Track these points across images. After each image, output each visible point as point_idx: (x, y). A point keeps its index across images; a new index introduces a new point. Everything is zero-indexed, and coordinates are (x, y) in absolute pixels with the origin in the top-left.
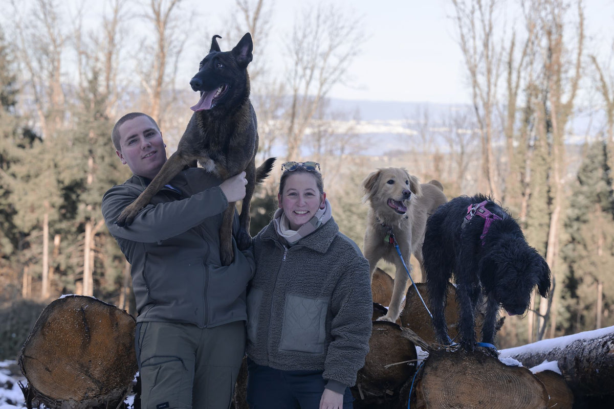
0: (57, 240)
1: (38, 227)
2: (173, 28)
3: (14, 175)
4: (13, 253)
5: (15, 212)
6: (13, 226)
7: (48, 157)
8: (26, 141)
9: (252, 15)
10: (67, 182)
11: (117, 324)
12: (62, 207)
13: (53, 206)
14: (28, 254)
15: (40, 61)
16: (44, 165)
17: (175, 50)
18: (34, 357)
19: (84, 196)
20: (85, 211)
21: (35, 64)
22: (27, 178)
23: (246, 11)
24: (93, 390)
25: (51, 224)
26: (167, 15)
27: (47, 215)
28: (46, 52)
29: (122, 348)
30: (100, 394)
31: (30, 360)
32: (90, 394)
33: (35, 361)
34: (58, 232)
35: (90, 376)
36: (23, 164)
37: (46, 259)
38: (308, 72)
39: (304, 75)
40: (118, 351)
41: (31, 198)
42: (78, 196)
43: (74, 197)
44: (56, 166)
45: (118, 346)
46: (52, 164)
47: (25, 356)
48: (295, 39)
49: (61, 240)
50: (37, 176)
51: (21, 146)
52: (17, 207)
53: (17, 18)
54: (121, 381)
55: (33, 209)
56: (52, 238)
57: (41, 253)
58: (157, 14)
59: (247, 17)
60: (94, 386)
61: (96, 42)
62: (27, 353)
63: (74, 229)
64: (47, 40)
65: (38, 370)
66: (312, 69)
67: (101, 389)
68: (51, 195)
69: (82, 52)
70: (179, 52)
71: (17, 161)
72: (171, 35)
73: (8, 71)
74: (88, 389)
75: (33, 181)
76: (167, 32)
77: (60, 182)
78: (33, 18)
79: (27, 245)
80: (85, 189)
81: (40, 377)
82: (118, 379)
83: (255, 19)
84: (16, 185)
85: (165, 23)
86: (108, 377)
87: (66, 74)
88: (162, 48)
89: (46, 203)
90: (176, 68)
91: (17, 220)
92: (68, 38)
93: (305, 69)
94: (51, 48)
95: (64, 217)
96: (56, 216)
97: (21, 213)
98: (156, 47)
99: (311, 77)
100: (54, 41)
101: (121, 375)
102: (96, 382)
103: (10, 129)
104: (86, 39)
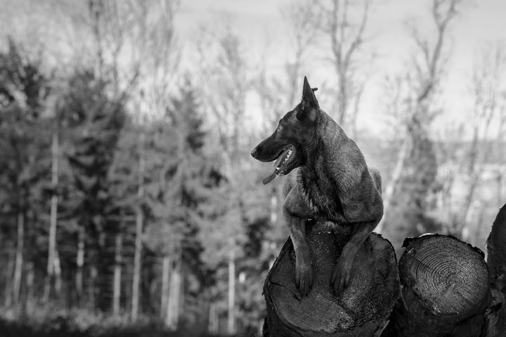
0: (242, 277)
1: (223, 264)
2: (353, 69)
3: (201, 214)
4: (201, 290)
5: (202, 250)
6: (200, 263)
7: (233, 196)
8: (213, 181)
9: (431, 54)
10: (252, 220)
11: (372, 249)
12: (247, 245)
13: (238, 243)
14: (214, 291)
15: (225, 106)
16: (230, 204)
17: (357, 91)
18: (281, 283)
19: (268, 234)
20: (270, 249)
21: (220, 109)
22: (214, 217)
23: (426, 51)
24: (347, 321)
25: (237, 261)
26: (348, 57)
27: (233, 252)
28: (231, 96)
29: (378, 275)
30: (354, 326)
31: (277, 286)
32: (344, 326)
33: (282, 288)
34: (243, 269)
35: (343, 306)
36: (210, 204)
37: (231, 295)
38: (488, 111)
39: (484, 115)
40: (373, 279)
41: (217, 236)
42: (262, 234)
43: (258, 235)
44: (241, 204)
45: (374, 273)
46: (237, 203)
47: (272, 283)
48: (475, 78)
49: (247, 278)
50: (223, 214)
51: (208, 186)
52: (204, 244)
53: (204, 65)
54: (378, 312)
55: (219, 246)
56: (237, 275)
57: (227, 290)
58: (338, 55)
59: (427, 57)
60: (348, 318)
61: (279, 86)
62: (273, 279)
63: (258, 266)
64: (232, 85)
65: (285, 298)
66: (492, 108)
67: (356, 320)
68: (237, 232)
69: (266, 96)
70: (359, 94)
71: (204, 200)
72: (351, 76)
73: (195, 114)
74: (341, 320)
75: (220, 219)
76: (348, 74)
77: (245, 220)
78: (218, 65)
79: (213, 283)
80: (269, 228)
81: (289, 306)
82: (374, 311)
83: (435, 58)
84: (203, 224)
85: (346, 64)
86: (362, 307)
87: (250, 118)
88: (343, 89)
89: (231, 241)
90: (356, 110)
91: (204, 257)
92: (252, 83)
93: (485, 108)
94: (236, 93)
95: (248, 255)
96: (241, 253)
97: (208, 250)
98: (337, 89)
99: (491, 115)
100: (239, 86)
101: (377, 306)
102: (350, 312)
103: (197, 170)
104: (269, 84)
